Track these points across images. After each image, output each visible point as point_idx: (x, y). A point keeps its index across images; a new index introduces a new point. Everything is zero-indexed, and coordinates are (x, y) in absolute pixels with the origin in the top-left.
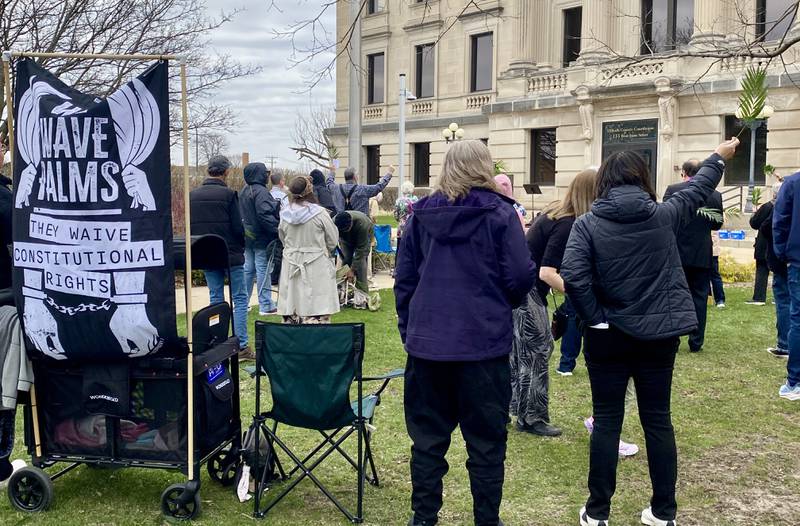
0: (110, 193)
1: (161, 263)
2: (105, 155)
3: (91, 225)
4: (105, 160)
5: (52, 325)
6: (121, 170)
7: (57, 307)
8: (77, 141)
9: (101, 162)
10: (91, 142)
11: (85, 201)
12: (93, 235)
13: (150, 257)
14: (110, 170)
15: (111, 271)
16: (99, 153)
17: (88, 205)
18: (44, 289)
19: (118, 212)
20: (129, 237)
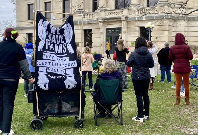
0: (65, 51)
1: (76, 66)
2: (63, 42)
3: (60, 59)
4: (63, 43)
6: (67, 45)
7: (50, 76)
9: (62, 44)
11: (59, 53)
12: (61, 61)
13: (74, 65)
14: (64, 45)
15: (65, 69)
16: (62, 42)
18: (47, 72)
19: (66, 55)
20: (69, 60)
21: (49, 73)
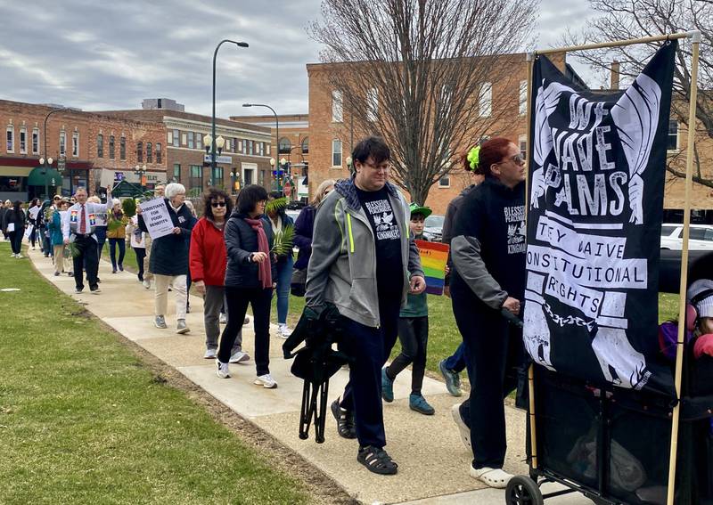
0: (617, 207)
1: (644, 285)
2: (612, 166)
3: (594, 239)
4: (612, 171)
5: (545, 334)
6: (629, 180)
7: (552, 315)
8: (582, 155)
9: (607, 173)
10: (595, 153)
11: (596, 214)
12: (595, 249)
13: (632, 277)
14: (619, 181)
15: (603, 290)
16: (606, 165)
17: (599, 219)
18: (544, 295)
19: (620, 226)
20: (621, 255)
21: (549, 299)
